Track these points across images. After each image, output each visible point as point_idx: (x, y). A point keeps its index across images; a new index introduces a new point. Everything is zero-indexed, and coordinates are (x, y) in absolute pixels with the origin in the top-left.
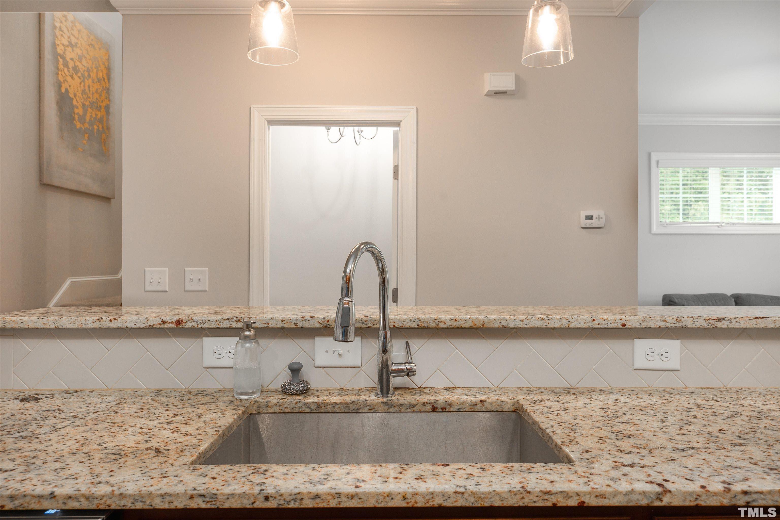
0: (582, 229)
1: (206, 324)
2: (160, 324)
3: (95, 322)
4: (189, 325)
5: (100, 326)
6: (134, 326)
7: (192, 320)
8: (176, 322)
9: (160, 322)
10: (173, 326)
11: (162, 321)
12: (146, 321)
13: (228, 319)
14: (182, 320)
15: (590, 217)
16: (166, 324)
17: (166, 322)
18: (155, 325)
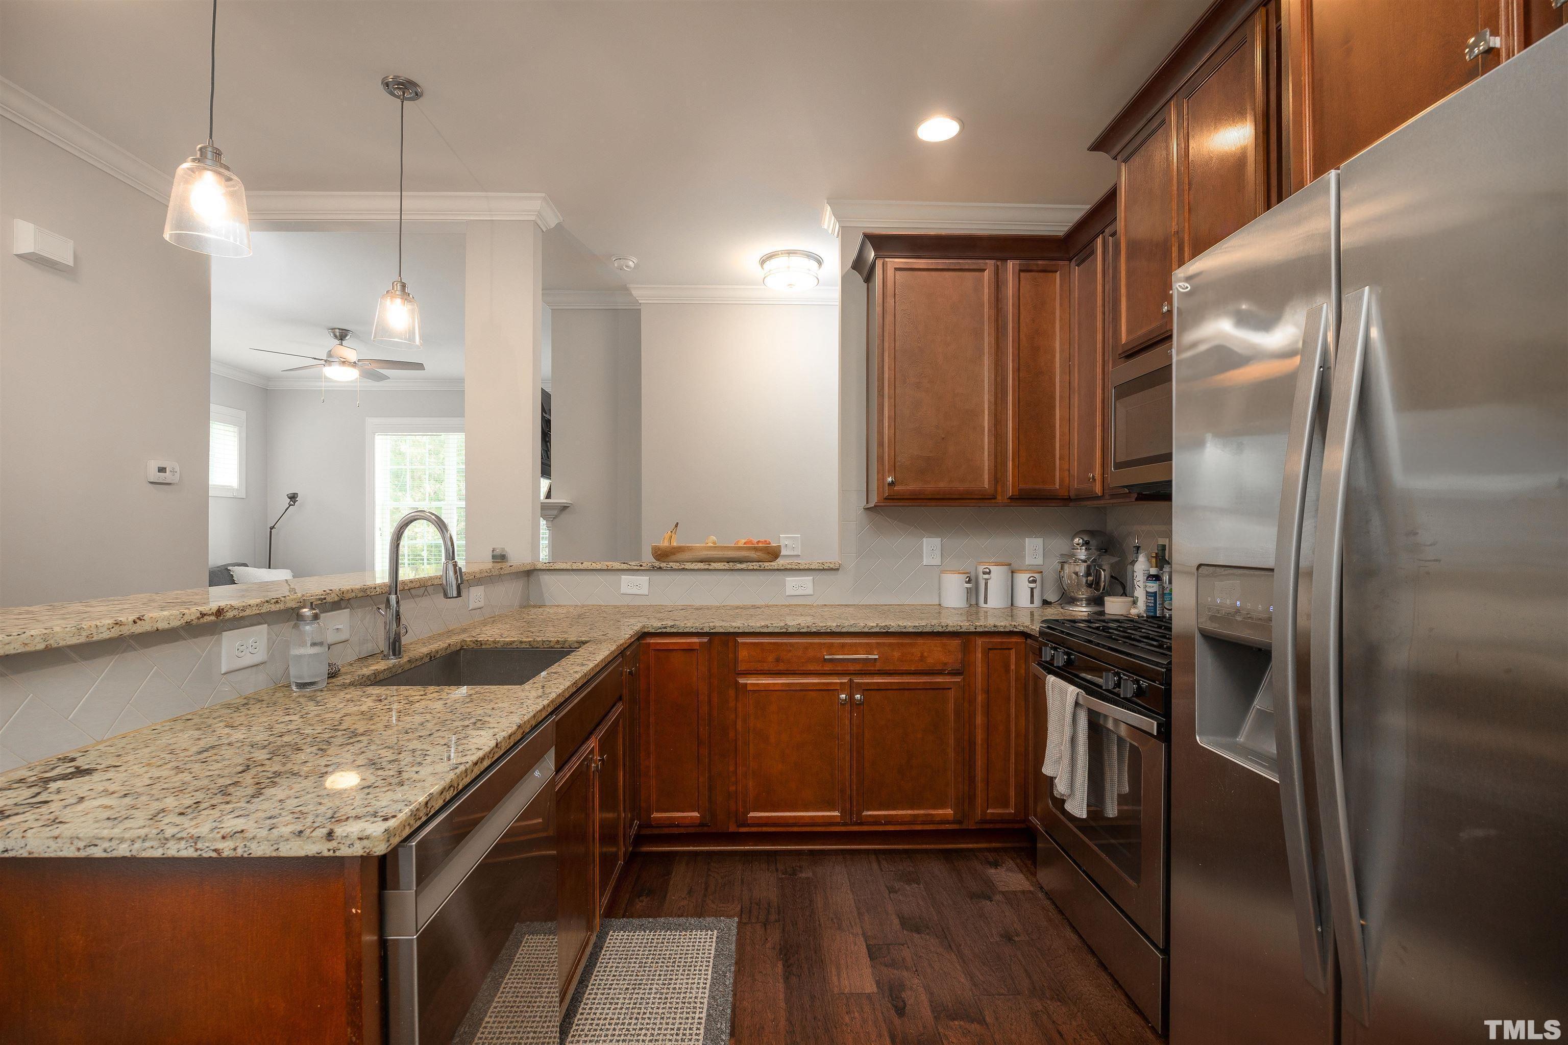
0: (150, 485)
1: (247, 610)
2: (198, 618)
3: (113, 628)
4: (230, 615)
5: (120, 633)
6: (167, 626)
7: (232, 608)
8: (216, 613)
9: (198, 615)
10: (213, 618)
11: (201, 614)
12: (182, 616)
13: (267, 602)
14: (223, 609)
15: (162, 470)
16: (206, 617)
17: (205, 615)
18: (193, 620)
